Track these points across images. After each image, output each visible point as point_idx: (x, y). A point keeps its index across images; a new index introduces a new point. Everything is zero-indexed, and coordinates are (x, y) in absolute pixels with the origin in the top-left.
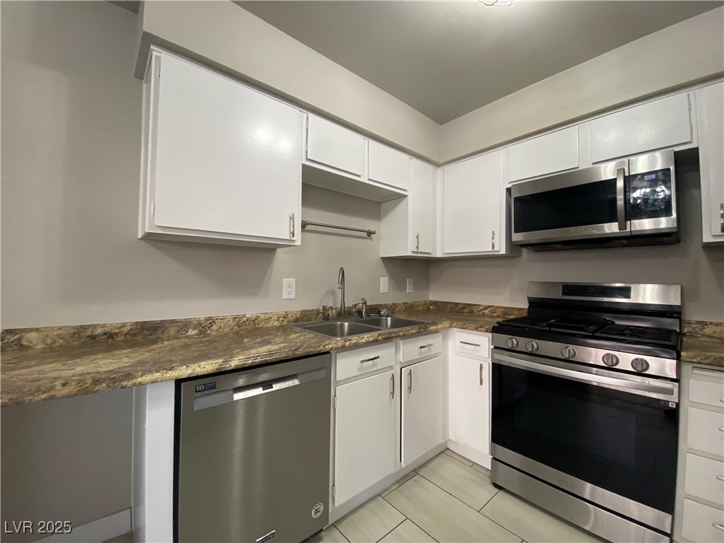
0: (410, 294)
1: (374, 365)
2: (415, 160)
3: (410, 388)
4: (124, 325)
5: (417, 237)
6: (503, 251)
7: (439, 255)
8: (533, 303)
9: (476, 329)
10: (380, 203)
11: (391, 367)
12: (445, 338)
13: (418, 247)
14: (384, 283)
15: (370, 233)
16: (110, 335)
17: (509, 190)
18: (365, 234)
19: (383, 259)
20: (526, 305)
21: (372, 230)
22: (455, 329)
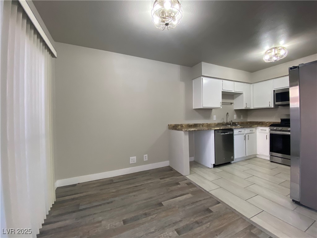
0: (242, 119)
1: (241, 133)
2: (245, 84)
3: (248, 139)
4: (192, 124)
5: (246, 104)
6: (273, 107)
7: (252, 108)
8: (282, 120)
9: (265, 126)
10: (233, 95)
11: (244, 134)
12: (256, 129)
13: (246, 107)
14: (235, 116)
15: (231, 103)
16: (191, 126)
17: (274, 91)
18: (230, 104)
19: (235, 110)
20: (280, 121)
21: (232, 102)
22: (259, 127)
